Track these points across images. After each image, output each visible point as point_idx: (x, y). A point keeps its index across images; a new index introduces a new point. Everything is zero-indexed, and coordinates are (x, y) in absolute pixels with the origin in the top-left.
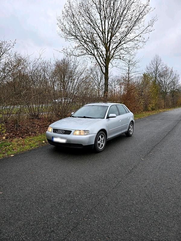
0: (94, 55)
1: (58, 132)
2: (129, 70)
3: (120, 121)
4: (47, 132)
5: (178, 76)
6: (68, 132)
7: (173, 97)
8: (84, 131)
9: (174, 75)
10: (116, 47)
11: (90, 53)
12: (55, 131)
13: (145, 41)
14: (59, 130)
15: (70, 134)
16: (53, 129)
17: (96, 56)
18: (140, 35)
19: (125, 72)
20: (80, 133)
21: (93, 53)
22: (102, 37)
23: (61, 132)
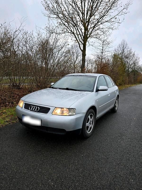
0: (73, 33)
1: (31, 109)
2: (102, 50)
3: (109, 95)
4: (17, 107)
5: (139, 58)
6: (45, 110)
7: (134, 76)
8: (68, 110)
9: (136, 58)
10: (94, 27)
11: (70, 32)
12: (27, 106)
13: (120, 22)
14: (33, 105)
15: (48, 112)
16: (25, 103)
17: (75, 34)
18: (116, 17)
19: (99, 52)
20: (62, 112)
21: (73, 31)
22: (82, 17)
23: (35, 109)
